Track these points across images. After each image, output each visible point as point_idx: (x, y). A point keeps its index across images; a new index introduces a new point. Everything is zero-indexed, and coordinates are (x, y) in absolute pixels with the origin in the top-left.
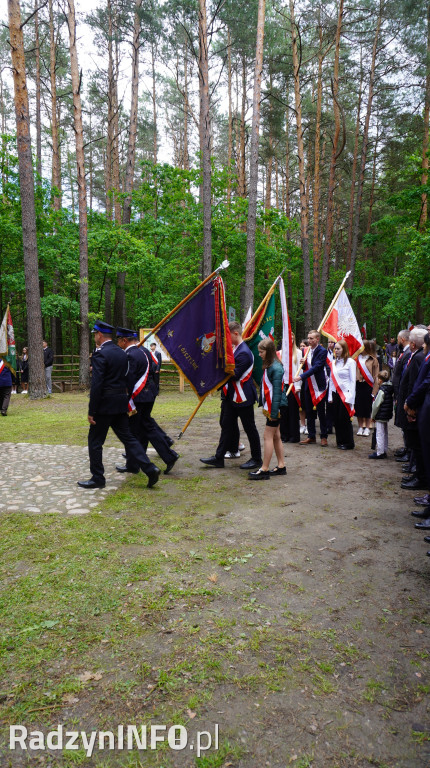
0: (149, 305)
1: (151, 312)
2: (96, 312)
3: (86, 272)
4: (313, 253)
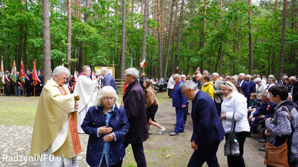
0: (96, 56)
1: (97, 59)
2: (74, 58)
3: (71, 40)
4: (162, 38)
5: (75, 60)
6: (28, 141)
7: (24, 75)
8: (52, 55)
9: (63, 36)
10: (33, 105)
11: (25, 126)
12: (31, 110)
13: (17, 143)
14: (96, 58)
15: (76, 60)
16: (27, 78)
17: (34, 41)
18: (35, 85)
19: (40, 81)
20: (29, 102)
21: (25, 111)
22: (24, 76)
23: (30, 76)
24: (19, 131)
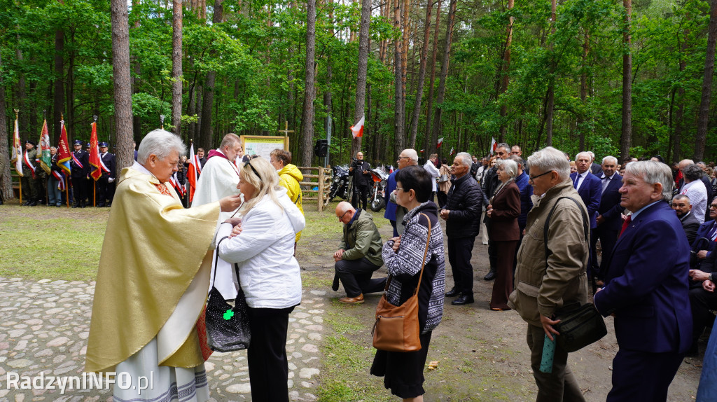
0: (245, 109)
1: (247, 117)
2: (190, 115)
3: (181, 69)
4: (403, 67)
5: (192, 118)
6: (79, 322)
7: (69, 155)
8: (136, 105)
9: (164, 59)
10: (93, 229)
11: (71, 281)
12: (86, 242)
13: (51, 324)
14: (245, 113)
15: (195, 118)
16: (77, 162)
17: (92, 70)
18: (96, 179)
19: (108, 171)
20: (82, 221)
21: (70, 242)
22: (69, 159)
23: (84, 158)
24: (57, 295)
